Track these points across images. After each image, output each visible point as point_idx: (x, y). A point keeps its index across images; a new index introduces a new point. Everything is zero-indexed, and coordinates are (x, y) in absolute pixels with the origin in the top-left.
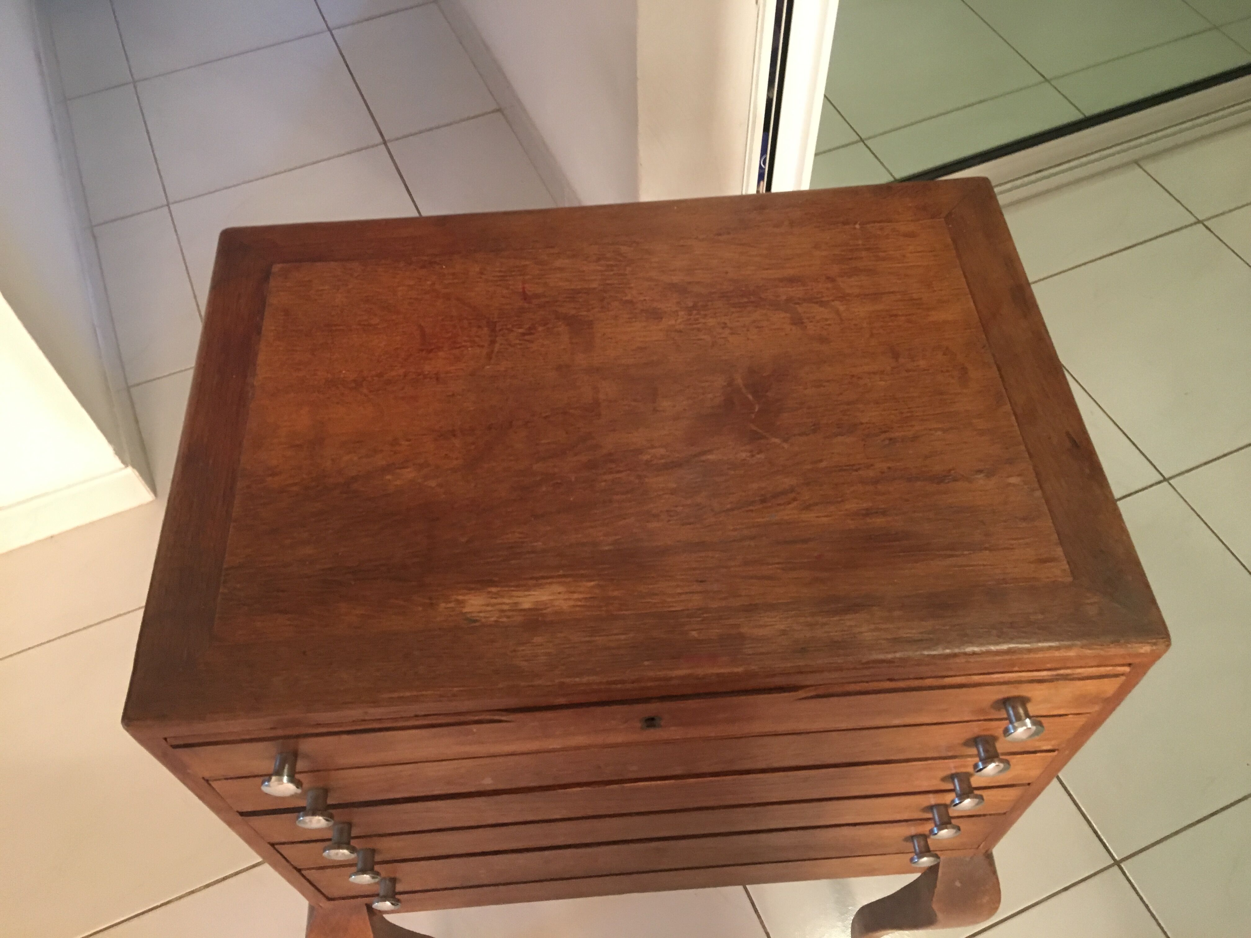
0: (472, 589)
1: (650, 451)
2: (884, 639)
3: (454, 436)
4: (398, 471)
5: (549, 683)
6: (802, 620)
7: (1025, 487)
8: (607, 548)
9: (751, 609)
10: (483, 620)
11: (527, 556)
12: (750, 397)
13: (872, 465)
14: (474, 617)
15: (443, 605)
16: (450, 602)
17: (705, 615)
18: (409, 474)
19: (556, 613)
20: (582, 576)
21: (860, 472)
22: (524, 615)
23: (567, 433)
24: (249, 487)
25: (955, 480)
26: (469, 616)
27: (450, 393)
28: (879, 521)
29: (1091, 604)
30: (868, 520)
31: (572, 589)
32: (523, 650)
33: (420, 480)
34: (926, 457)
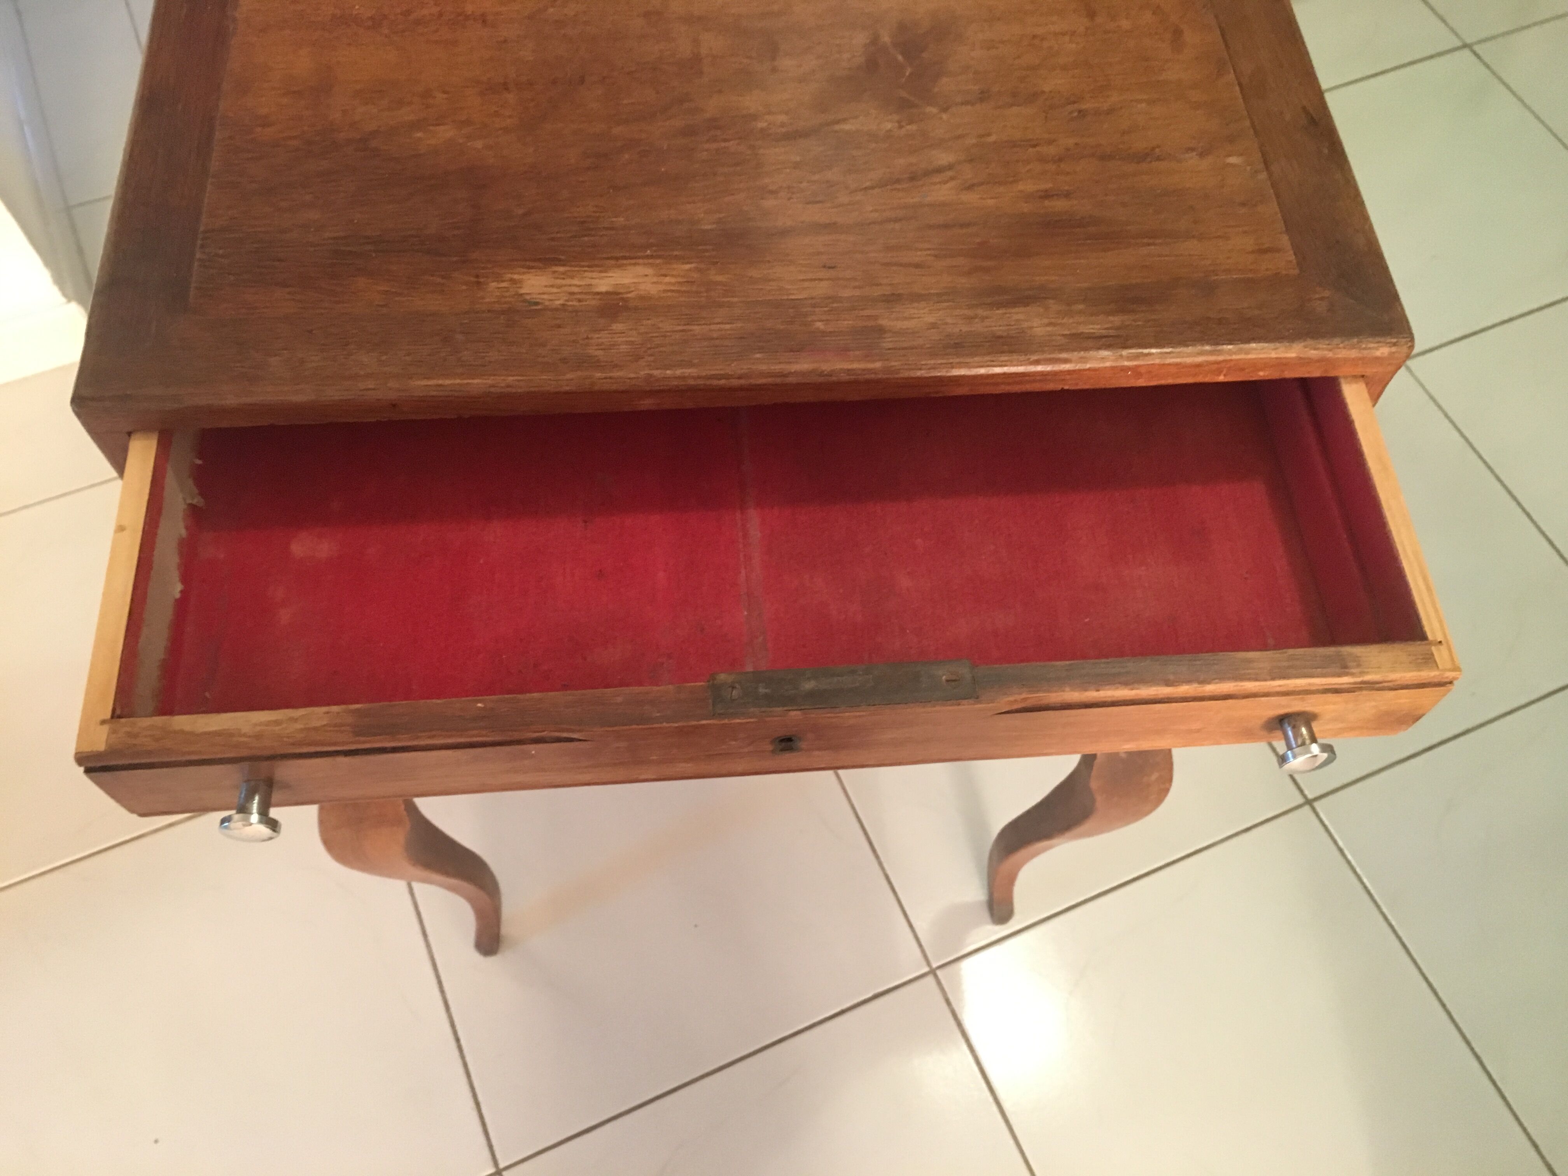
0: (532, 268)
1: (767, 117)
2: (1059, 335)
3: (507, 89)
4: (431, 128)
5: (632, 375)
6: (958, 312)
7: (1249, 168)
8: (709, 227)
9: (892, 299)
10: (547, 303)
11: (604, 233)
12: (900, 58)
13: (1054, 141)
14: (533, 298)
15: (494, 284)
16: (503, 281)
17: (835, 305)
18: (446, 133)
19: (642, 298)
20: (676, 257)
21: (1038, 148)
22: (600, 299)
23: (657, 93)
24: (230, 138)
25: (1159, 159)
26: (528, 297)
27: (502, 39)
28: (1060, 205)
29: (1322, 299)
30: (1047, 203)
31: (663, 272)
32: (598, 338)
33: (461, 141)
34: (1124, 133)
